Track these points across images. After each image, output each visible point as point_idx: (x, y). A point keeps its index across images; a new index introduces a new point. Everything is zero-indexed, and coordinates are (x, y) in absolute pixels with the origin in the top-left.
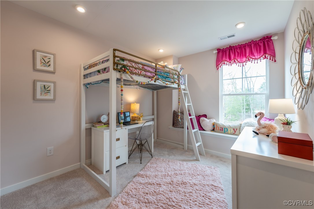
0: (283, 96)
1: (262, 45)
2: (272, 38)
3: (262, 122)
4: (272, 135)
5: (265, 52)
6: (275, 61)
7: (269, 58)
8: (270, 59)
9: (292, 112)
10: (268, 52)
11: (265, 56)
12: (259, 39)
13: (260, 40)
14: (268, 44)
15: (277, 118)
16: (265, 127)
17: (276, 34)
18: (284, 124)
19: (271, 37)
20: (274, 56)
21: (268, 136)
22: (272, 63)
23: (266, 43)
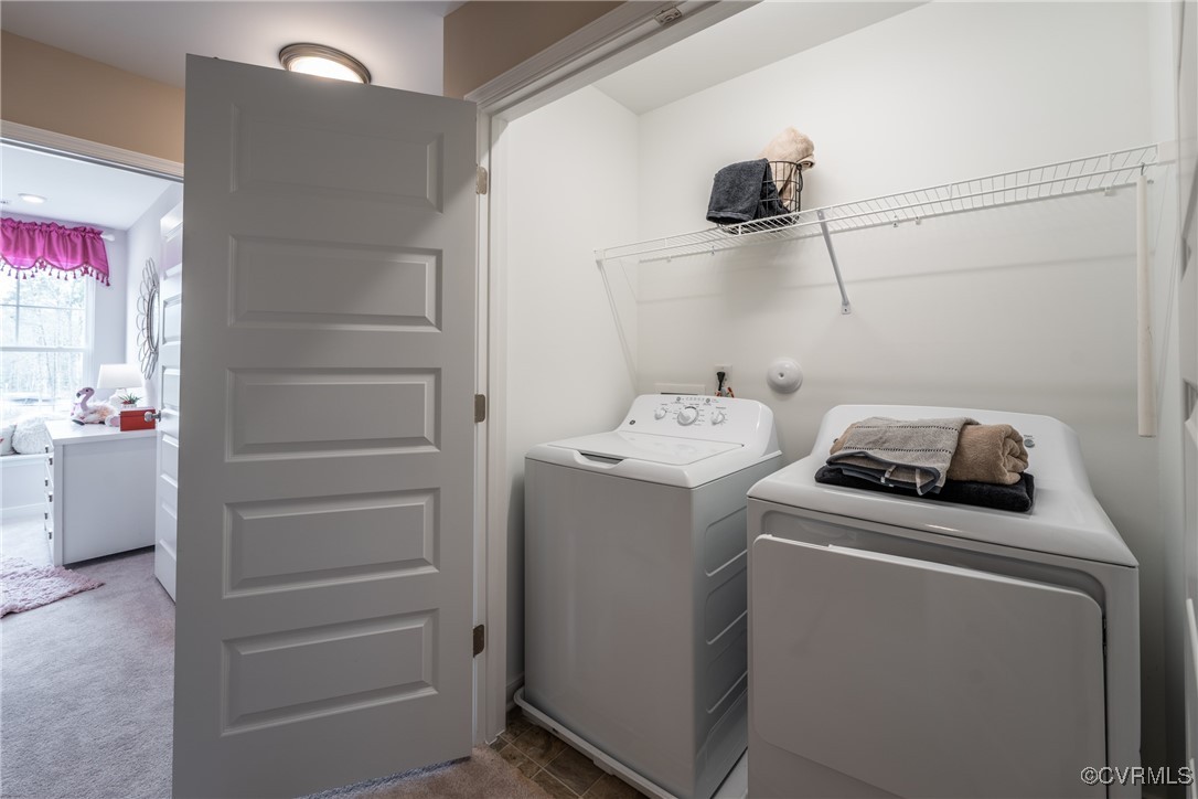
0: (123, 360)
1: (79, 242)
2: (102, 236)
3: (90, 404)
4: (107, 419)
5: (86, 261)
6: (108, 285)
7: (94, 274)
8: (97, 278)
9: (136, 385)
10: (92, 261)
11: (86, 269)
12: (72, 227)
13: (75, 229)
14: (93, 243)
15: (115, 396)
16: (95, 412)
17: (111, 230)
18: (125, 403)
19: (99, 233)
20: (106, 274)
21: (102, 423)
22: (103, 286)
23: (88, 241)
